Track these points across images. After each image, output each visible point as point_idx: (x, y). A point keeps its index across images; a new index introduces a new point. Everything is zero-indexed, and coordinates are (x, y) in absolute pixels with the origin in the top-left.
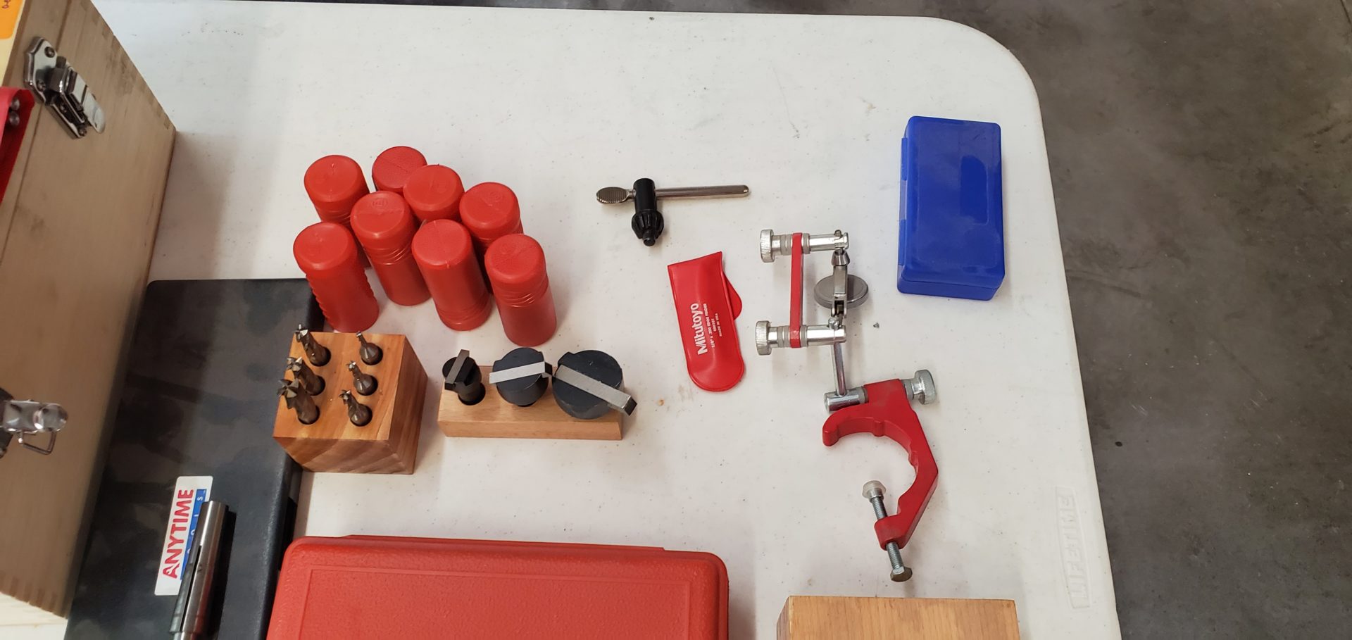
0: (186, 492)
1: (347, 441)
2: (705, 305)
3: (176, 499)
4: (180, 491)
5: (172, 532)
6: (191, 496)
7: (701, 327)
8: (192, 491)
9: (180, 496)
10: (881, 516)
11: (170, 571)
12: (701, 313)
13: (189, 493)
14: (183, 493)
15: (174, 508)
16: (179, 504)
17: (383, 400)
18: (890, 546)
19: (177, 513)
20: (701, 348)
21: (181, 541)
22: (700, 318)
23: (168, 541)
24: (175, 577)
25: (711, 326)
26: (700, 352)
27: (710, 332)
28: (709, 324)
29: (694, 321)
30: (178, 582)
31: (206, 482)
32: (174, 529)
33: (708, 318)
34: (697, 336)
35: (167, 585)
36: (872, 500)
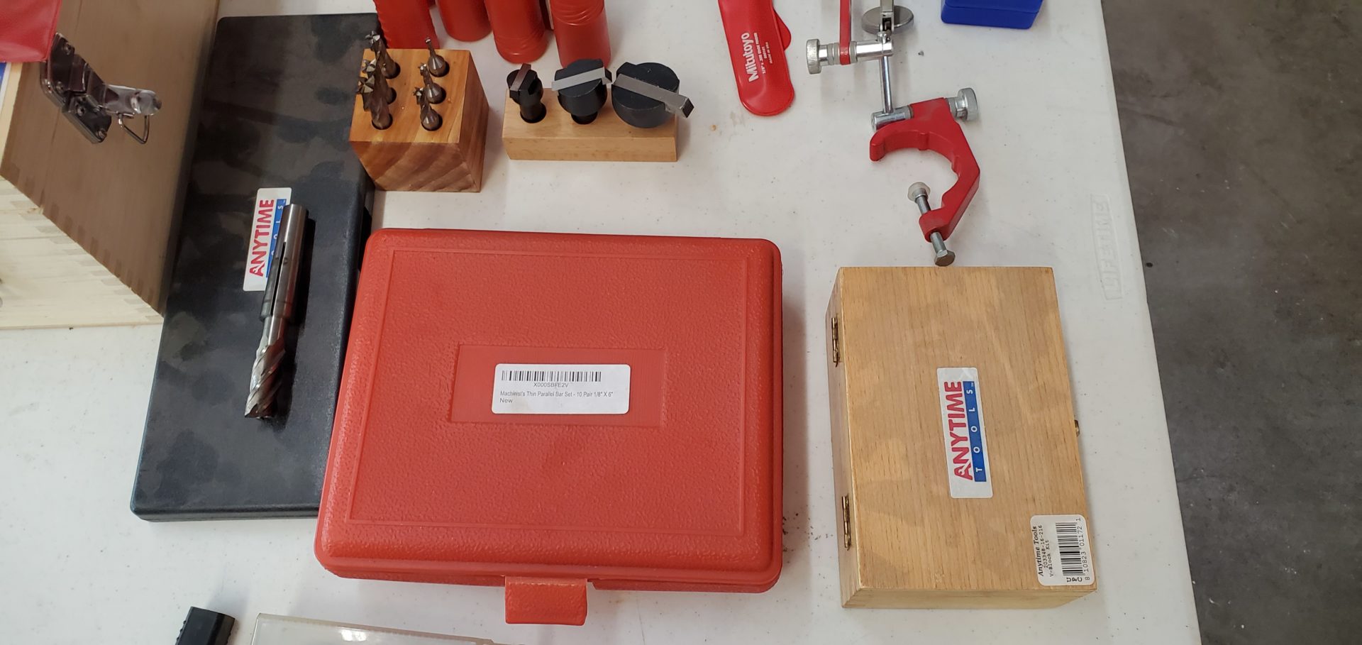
0: (267, 202)
1: (419, 144)
2: (756, 35)
3: (257, 208)
4: (261, 202)
5: (256, 237)
6: (272, 205)
7: (752, 55)
8: (272, 201)
9: (261, 205)
10: (925, 210)
11: (256, 270)
12: (752, 41)
13: (269, 203)
14: (264, 203)
15: (257, 216)
16: (260, 212)
17: (452, 108)
18: (934, 236)
19: (259, 220)
20: (751, 75)
21: (266, 244)
22: (751, 47)
23: (252, 244)
24: (262, 275)
25: (762, 54)
26: (751, 79)
27: (761, 59)
28: (759, 52)
29: (745, 50)
30: (264, 280)
31: (285, 193)
32: (258, 233)
33: (758, 47)
34: (748, 64)
35: (254, 282)
36: (916, 200)
